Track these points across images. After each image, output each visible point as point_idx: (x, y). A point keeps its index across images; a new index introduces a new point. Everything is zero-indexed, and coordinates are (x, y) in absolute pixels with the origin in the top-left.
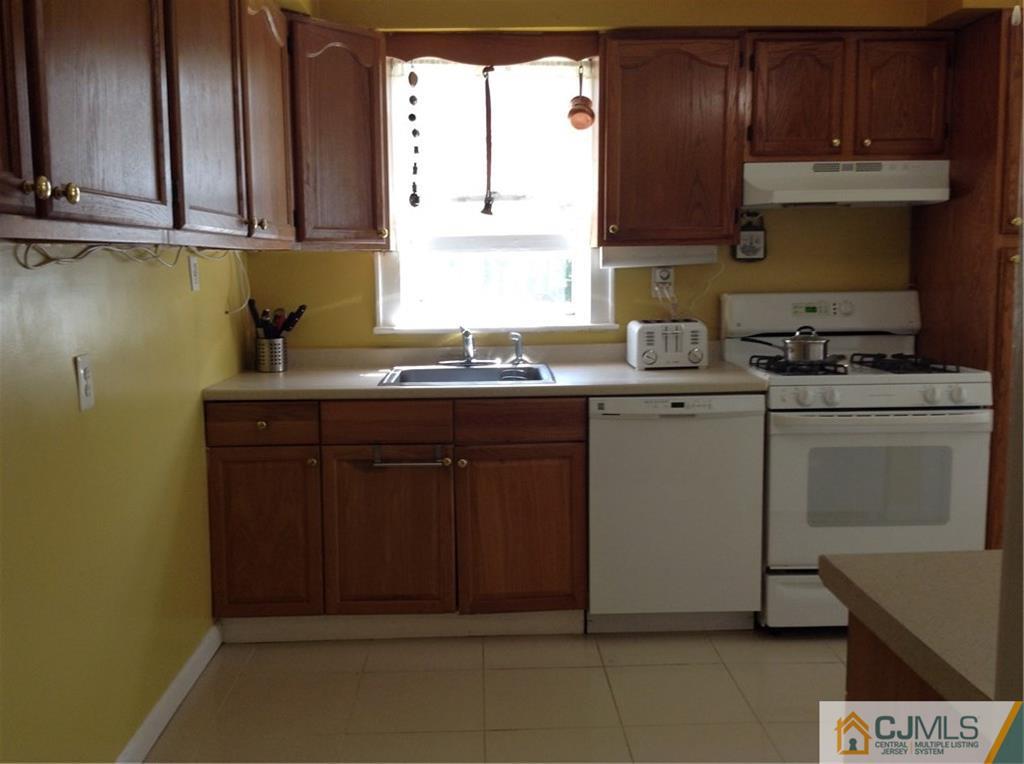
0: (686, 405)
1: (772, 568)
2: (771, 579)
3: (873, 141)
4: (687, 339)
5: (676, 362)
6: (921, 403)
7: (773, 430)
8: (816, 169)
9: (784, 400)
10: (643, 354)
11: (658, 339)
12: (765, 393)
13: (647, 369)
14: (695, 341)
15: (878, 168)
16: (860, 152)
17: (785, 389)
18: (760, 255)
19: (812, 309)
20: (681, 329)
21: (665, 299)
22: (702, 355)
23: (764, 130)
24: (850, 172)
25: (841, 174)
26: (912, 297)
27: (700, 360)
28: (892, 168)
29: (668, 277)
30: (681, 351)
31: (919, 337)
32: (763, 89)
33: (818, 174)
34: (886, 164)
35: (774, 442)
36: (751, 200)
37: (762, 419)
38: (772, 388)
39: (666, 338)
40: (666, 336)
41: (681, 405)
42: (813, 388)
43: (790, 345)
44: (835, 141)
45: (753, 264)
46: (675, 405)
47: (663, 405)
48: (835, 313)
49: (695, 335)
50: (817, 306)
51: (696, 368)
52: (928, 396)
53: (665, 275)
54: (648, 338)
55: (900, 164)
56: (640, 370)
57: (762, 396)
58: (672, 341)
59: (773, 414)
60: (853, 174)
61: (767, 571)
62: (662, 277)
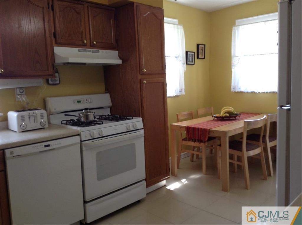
0: (50, 145)
1: (87, 201)
2: (87, 205)
3: (96, 43)
4: (39, 117)
5: (36, 127)
6: (126, 130)
7: (84, 149)
8: (79, 51)
9: (86, 137)
10: (20, 126)
11: (27, 118)
12: (79, 135)
13: (23, 132)
14: (42, 117)
15: (98, 52)
16: (92, 46)
17: (86, 132)
18: (58, 82)
19: (79, 102)
20: (36, 113)
21: (23, 101)
22: (46, 122)
23: (60, 34)
24: (90, 53)
25: (87, 53)
26: (107, 96)
27: (45, 125)
28: (103, 52)
29: (23, 91)
30: (37, 122)
31: (111, 108)
32: (58, 19)
33: (80, 52)
34: (101, 51)
35: (85, 153)
36: (58, 61)
37: (79, 145)
38: (81, 133)
39: (30, 117)
40: (29, 117)
41: (48, 146)
42: (94, 130)
43: (82, 116)
44: (85, 41)
45: (55, 86)
46: (46, 146)
47: (41, 147)
48: (87, 102)
49: (42, 115)
50: (81, 100)
51: (44, 128)
52: (128, 128)
53: (21, 91)
54: (21, 119)
55: (104, 51)
56: (20, 132)
57: (79, 137)
58: (32, 119)
59: (83, 142)
60: (91, 53)
61: (85, 202)
62: (20, 92)
